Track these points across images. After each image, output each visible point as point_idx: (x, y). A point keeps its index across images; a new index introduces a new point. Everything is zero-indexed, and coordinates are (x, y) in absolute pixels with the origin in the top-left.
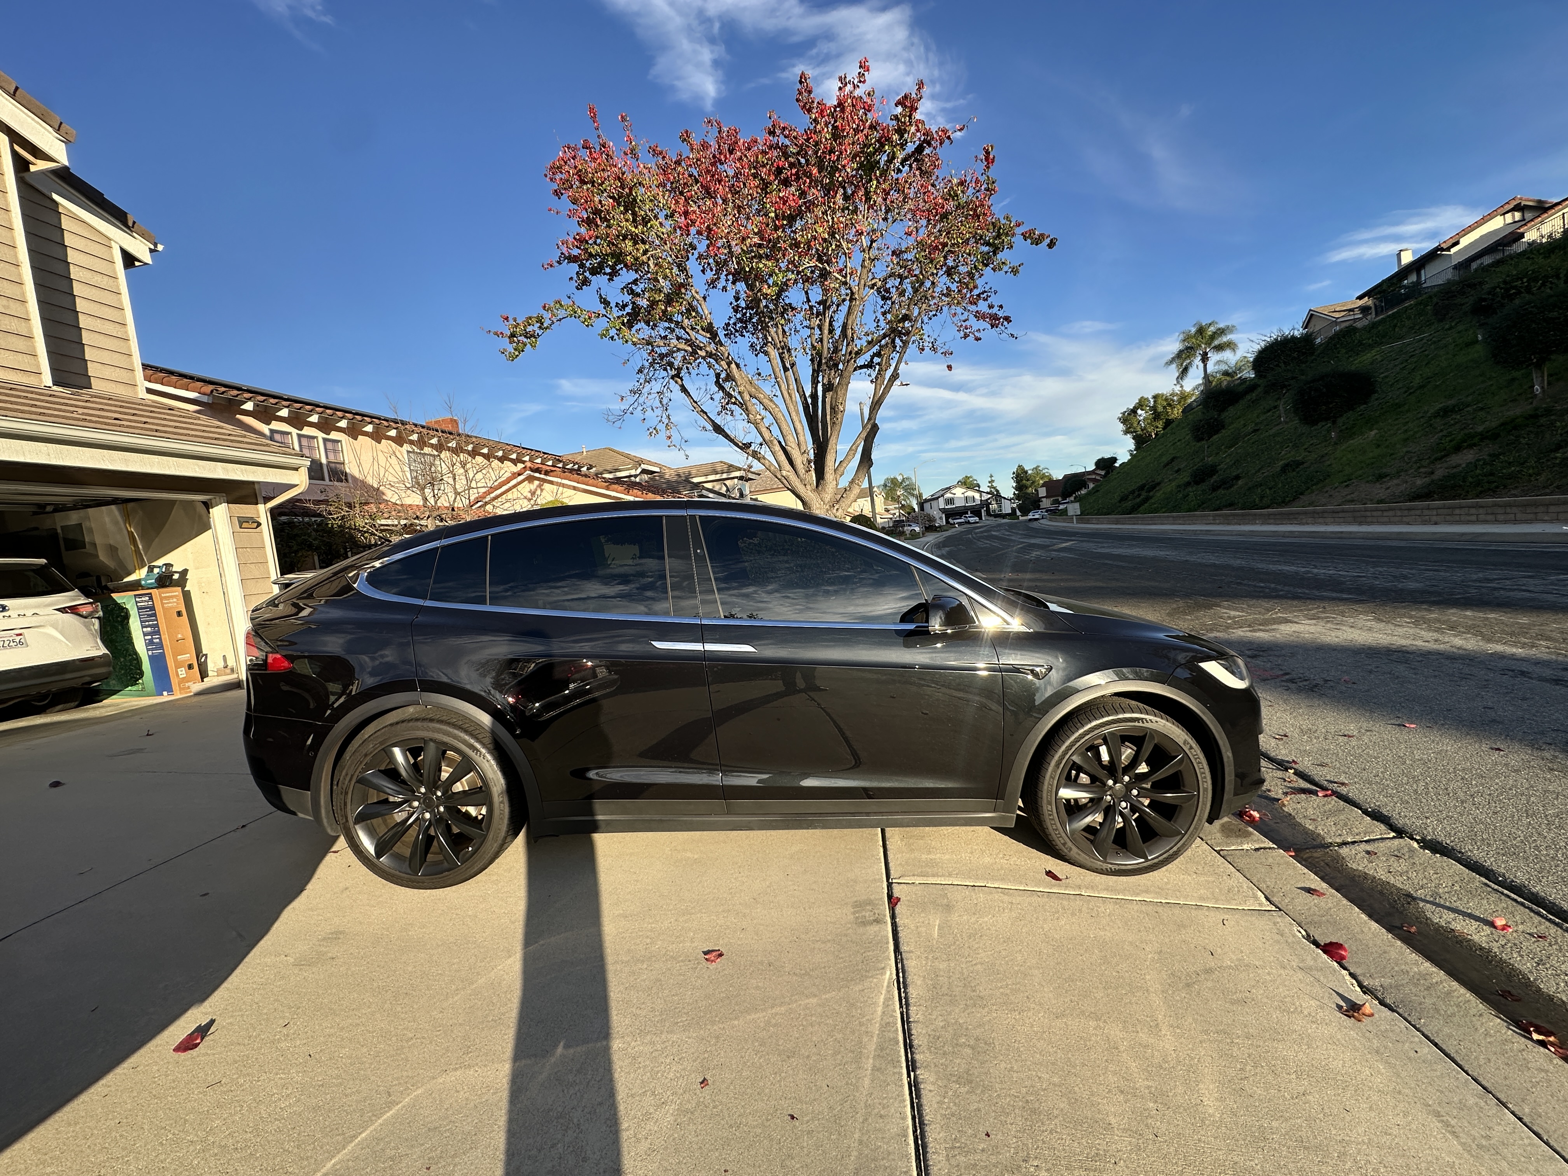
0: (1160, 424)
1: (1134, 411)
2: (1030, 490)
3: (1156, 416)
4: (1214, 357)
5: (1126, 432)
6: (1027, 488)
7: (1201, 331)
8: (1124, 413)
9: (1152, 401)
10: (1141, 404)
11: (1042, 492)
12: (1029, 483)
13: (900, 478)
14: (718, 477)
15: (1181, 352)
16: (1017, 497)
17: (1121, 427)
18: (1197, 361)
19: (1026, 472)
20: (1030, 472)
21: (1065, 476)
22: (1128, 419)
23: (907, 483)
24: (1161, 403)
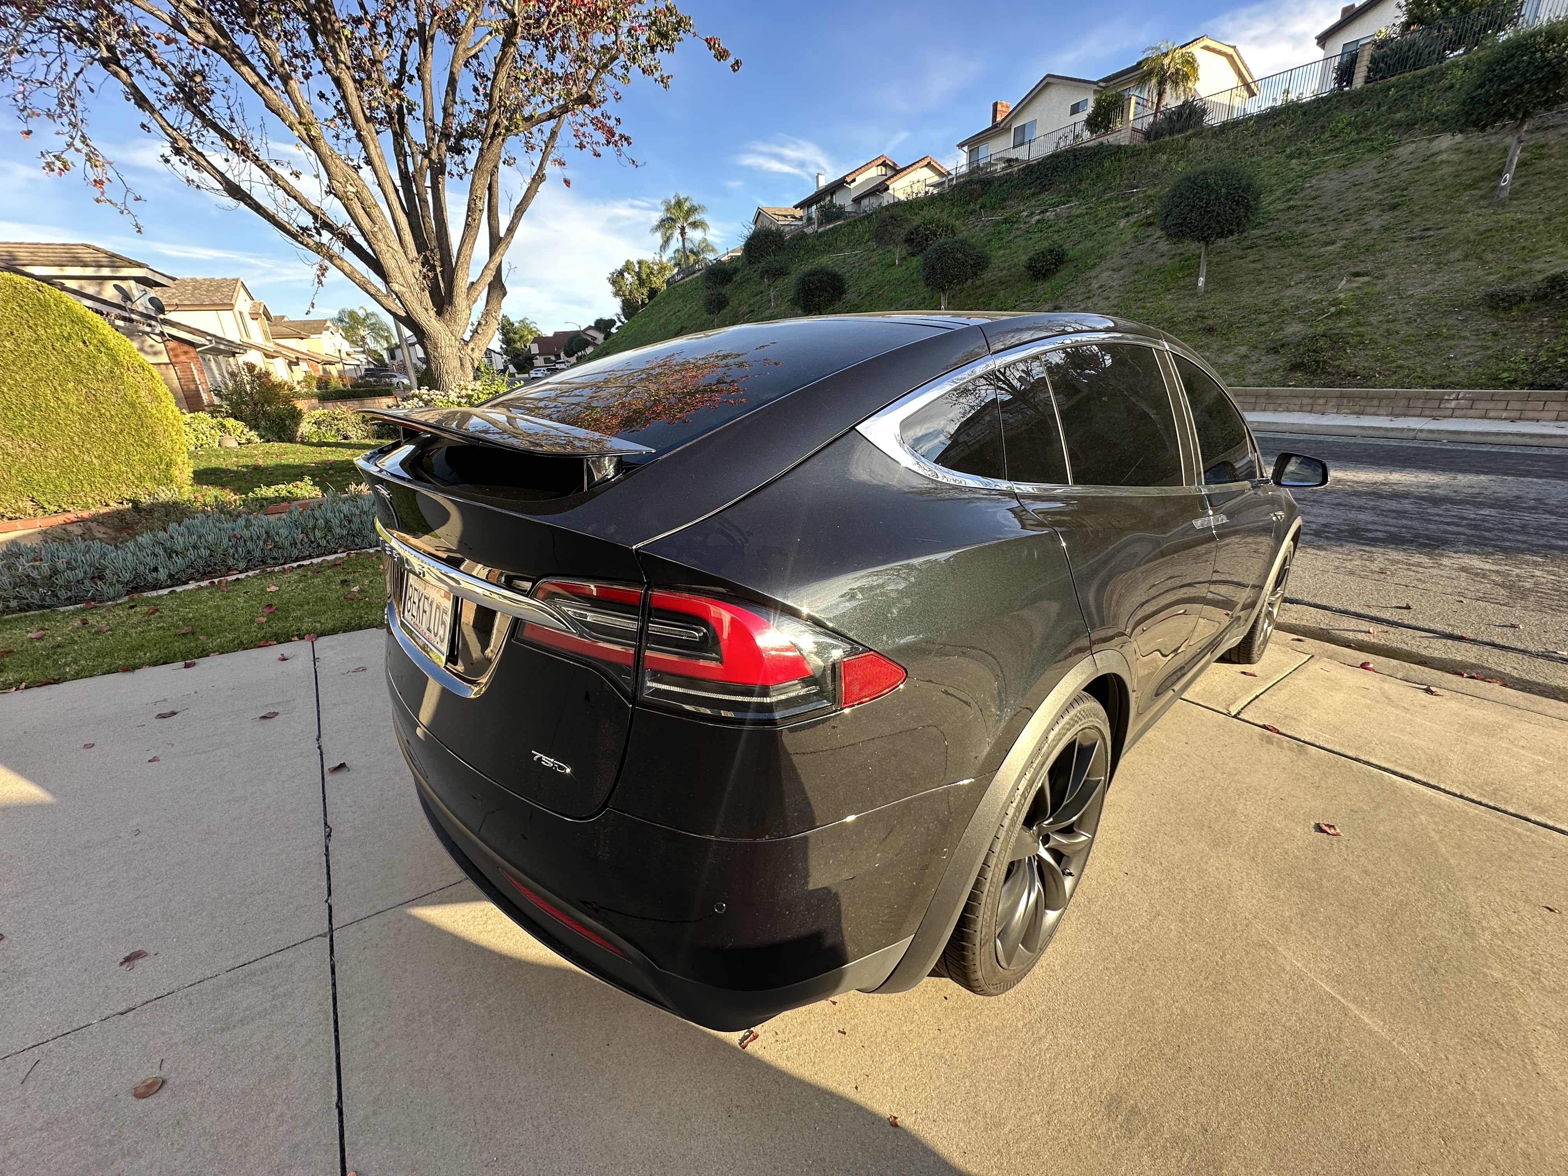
0: (645, 291)
1: (621, 273)
2: (518, 345)
3: (642, 282)
4: (690, 233)
5: (616, 294)
6: (515, 342)
7: (679, 204)
8: (613, 274)
9: (637, 266)
10: (628, 267)
11: (535, 349)
12: (517, 337)
13: (361, 314)
14: (90, 271)
15: (663, 220)
16: (506, 352)
17: (610, 288)
18: (677, 233)
19: (513, 325)
20: (516, 325)
21: (556, 334)
22: (616, 279)
23: (373, 321)
24: (645, 271)
